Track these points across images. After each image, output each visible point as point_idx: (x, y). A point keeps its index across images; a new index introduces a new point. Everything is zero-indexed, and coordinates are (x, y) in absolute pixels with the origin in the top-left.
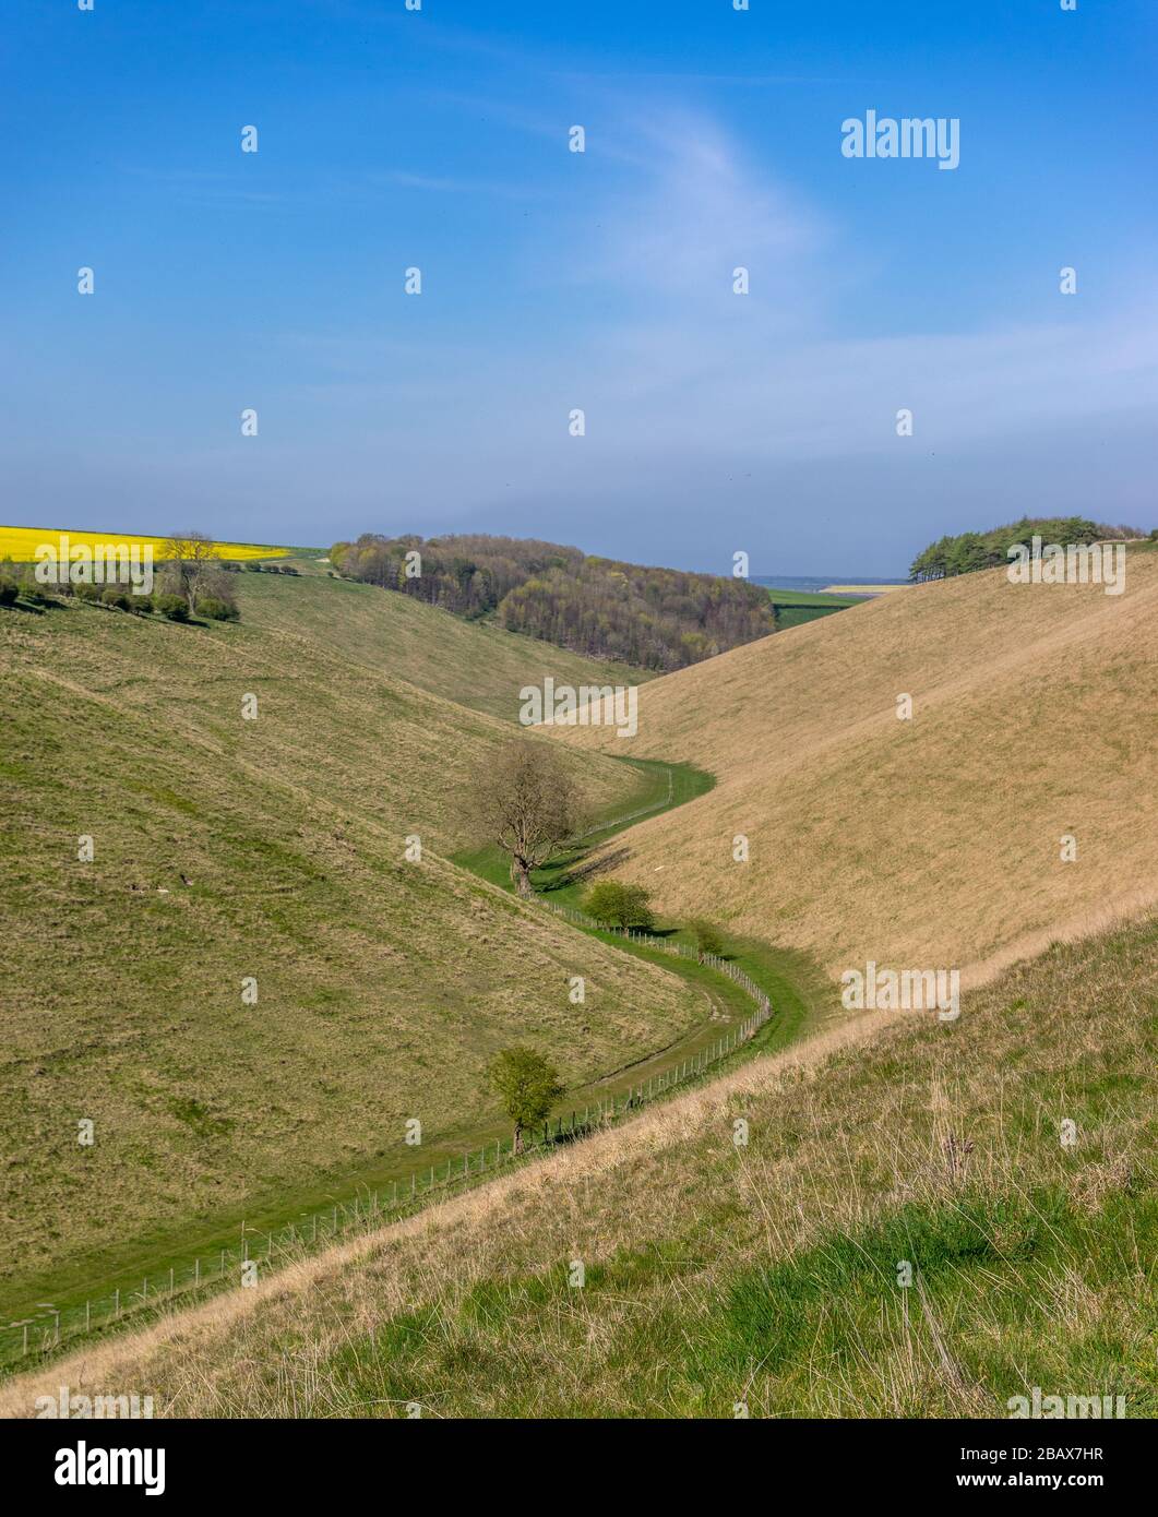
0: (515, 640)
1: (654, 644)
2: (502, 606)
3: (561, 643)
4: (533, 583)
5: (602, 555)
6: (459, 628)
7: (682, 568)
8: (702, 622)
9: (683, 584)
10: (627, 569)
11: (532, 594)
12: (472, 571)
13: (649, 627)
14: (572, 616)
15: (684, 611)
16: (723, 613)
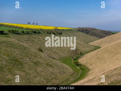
0: (90, 36)
1: (102, 36)
2: (89, 33)
3: (94, 36)
4: (92, 31)
5: (98, 29)
6: (85, 35)
7: (105, 30)
8: (106, 34)
9: (105, 31)
10: (100, 30)
11: (92, 32)
12: (87, 30)
13: (102, 35)
14: (95, 34)
15: (105, 34)
16: (108, 34)
